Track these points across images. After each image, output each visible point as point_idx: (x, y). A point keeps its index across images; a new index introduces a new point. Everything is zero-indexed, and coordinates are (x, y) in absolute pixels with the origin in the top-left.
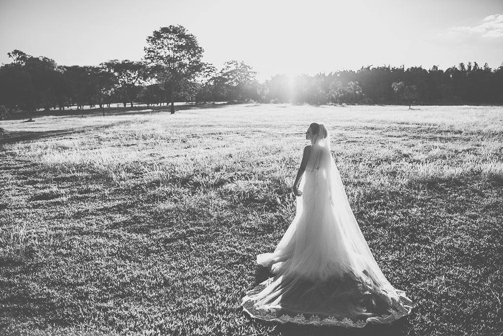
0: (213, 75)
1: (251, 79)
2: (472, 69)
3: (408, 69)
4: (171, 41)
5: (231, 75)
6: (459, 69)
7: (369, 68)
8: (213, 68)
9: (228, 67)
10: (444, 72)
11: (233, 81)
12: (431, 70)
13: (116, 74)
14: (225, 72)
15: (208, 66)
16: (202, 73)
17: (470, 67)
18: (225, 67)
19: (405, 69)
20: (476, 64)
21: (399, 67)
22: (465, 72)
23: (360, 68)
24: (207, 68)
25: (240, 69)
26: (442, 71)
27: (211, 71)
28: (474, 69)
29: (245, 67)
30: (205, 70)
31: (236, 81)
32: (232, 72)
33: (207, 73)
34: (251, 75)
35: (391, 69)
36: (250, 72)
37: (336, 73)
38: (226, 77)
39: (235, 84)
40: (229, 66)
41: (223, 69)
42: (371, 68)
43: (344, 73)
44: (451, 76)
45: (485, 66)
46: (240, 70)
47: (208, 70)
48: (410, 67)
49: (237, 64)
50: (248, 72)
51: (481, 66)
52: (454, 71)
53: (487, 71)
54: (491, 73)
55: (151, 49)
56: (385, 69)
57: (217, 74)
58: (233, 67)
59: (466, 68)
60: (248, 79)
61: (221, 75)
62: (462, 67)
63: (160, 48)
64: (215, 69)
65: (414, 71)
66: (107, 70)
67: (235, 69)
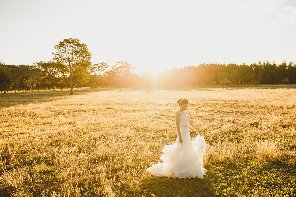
0: (107, 69)
1: (132, 72)
2: (265, 64)
4: (70, 48)
5: (119, 70)
6: (258, 64)
7: (204, 64)
8: (107, 66)
9: (117, 65)
10: (249, 66)
11: (120, 73)
12: (241, 65)
13: (44, 70)
14: (115, 68)
15: (104, 64)
16: (100, 69)
17: (264, 63)
18: (115, 65)
19: (226, 65)
20: (267, 62)
21: (222, 64)
22: (262, 66)
23: (198, 65)
25: (124, 66)
26: (248, 66)
27: (105, 67)
28: (267, 65)
29: (128, 64)
30: (102, 67)
31: (123, 73)
32: (119, 68)
33: (103, 69)
34: (131, 69)
35: (217, 65)
36: (131, 68)
37: (184, 68)
38: (115, 71)
39: (122, 75)
40: (117, 64)
41: (114, 66)
42: (205, 65)
43: (189, 68)
44: (253, 69)
45: (273, 63)
46: (124, 67)
47: (104, 67)
49: (122, 63)
50: (130, 68)
51: (271, 63)
52: (255, 66)
53: (275, 66)
54: (277, 67)
55: (57, 53)
56: (214, 65)
57: (110, 69)
58: (120, 65)
59: (262, 64)
60: (130, 72)
61: (112, 70)
62: (260, 63)
63: (63, 53)
64: (108, 66)
65: (231, 66)
66: (37, 67)
67: (122, 66)
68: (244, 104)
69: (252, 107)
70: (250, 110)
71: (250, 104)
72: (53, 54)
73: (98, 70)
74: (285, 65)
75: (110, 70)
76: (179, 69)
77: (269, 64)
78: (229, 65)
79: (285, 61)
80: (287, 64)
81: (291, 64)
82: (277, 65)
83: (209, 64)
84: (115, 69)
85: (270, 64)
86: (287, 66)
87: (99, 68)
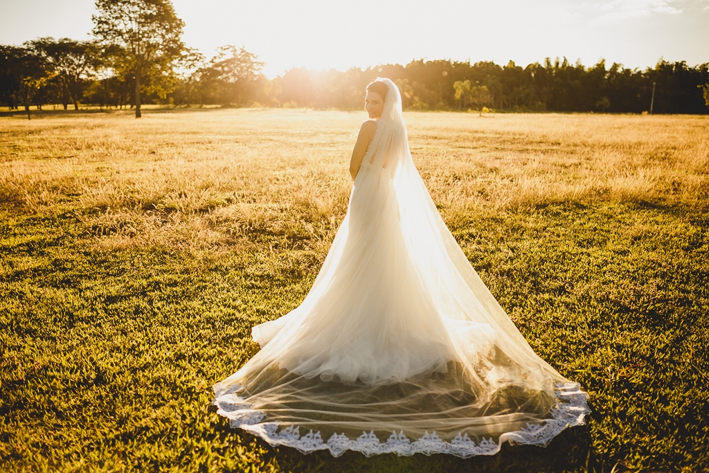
0: (199, 65)
1: (256, 73)
2: (560, 66)
3: (475, 65)
5: (226, 66)
6: (544, 65)
7: (422, 61)
8: (199, 56)
9: (221, 54)
10: (524, 68)
11: (229, 74)
12: (506, 66)
13: (50, 59)
14: (217, 61)
15: (192, 52)
16: (183, 62)
17: (558, 64)
18: (217, 54)
19: (472, 64)
20: (565, 60)
21: (464, 62)
22: (549, 69)
24: (191, 55)
25: (239, 57)
26: (521, 68)
27: (196, 59)
28: (563, 66)
29: (247, 55)
30: (188, 58)
31: (234, 75)
32: (228, 61)
33: (190, 63)
34: (255, 66)
35: (452, 63)
36: (255, 63)
37: (377, 68)
38: (220, 69)
39: (232, 80)
40: (224, 52)
41: (215, 57)
42: (425, 62)
44: (533, 75)
45: (577, 63)
46: (239, 60)
47: (192, 58)
48: (478, 61)
49: (235, 51)
50: (252, 63)
51: (572, 63)
52: (537, 69)
53: (580, 69)
54: (584, 72)
55: (103, 19)
56: (445, 64)
57: (206, 63)
58: (229, 55)
59: (553, 64)
60: (252, 73)
61: (210, 65)
62: (548, 63)
63: (117, 18)
64: (202, 56)
65: (484, 67)
66: (36, 53)
67: (233, 57)
73: (178, 65)
74: (604, 68)
75: (207, 66)
76: (364, 69)
77: (567, 65)
78: (480, 64)
79: (604, 61)
80: (608, 67)
81: (615, 66)
82: (586, 69)
83: (433, 61)
84: (217, 65)
85: (570, 65)
86: (606, 72)
87: (181, 60)
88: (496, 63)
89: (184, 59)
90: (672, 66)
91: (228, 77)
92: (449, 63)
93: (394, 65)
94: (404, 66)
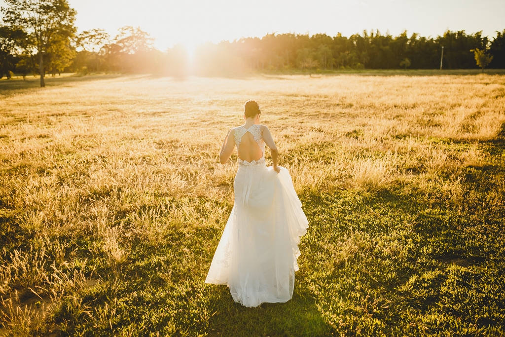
0: (105, 42)
1: (150, 46)
2: (374, 36)
3: (313, 36)
5: (127, 42)
6: (362, 36)
7: (274, 34)
8: (105, 35)
9: (123, 33)
10: (348, 38)
11: (130, 48)
12: (335, 36)
14: (119, 39)
15: (99, 32)
16: (93, 40)
17: (372, 34)
18: (119, 33)
19: (310, 36)
20: (378, 31)
22: (367, 39)
23: (265, 35)
24: (98, 34)
25: (136, 35)
26: (346, 38)
27: (103, 38)
28: (377, 36)
29: (142, 33)
30: (97, 37)
31: (134, 49)
32: (128, 39)
33: (98, 40)
34: (148, 41)
35: (296, 36)
36: (148, 39)
37: (241, 40)
38: (121, 45)
39: (132, 52)
40: (124, 32)
41: (118, 36)
42: (276, 35)
44: (355, 43)
45: (387, 33)
46: (136, 37)
47: (99, 37)
48: (315, 34)
49: (133, 30)
50: (146, 39)
51: (383, 34)
52: (358, 38)
53: (389, 38)
54: (392, 40)
55: (11, 10)
56: (290, 36)
57: (111, 41)
58: (128, 34)
59: (369, 35)
60: (147, 47)
61: (115, 42)
62: (366, 34)
63: (22, 9)
64: (107, 35)
65: (319, 38)
67: (131, 35)
68: (337, 102)
69: (351, 106)
70: (347, 111)
71: (348, 101)
72: (3, 11)
73: (89, 42)
74: (406, 36)
75: (111, 43)
76: (231, 42)
77: (380, 35)
78: (316, 36)
79: (406, 31)
80: (409, 36)
81: (414, 35)
82: (394, 38)
83: (281, 34)
84: (120, 42)
85: (382, 35)
86: (408, 40)
87: (91, 38)
88: (328, 35)
89: (94, 37)
90: (455, 34)
91: (129, 51)
92: (293, 35)
93: (253, 38)
94: (261, 39)
